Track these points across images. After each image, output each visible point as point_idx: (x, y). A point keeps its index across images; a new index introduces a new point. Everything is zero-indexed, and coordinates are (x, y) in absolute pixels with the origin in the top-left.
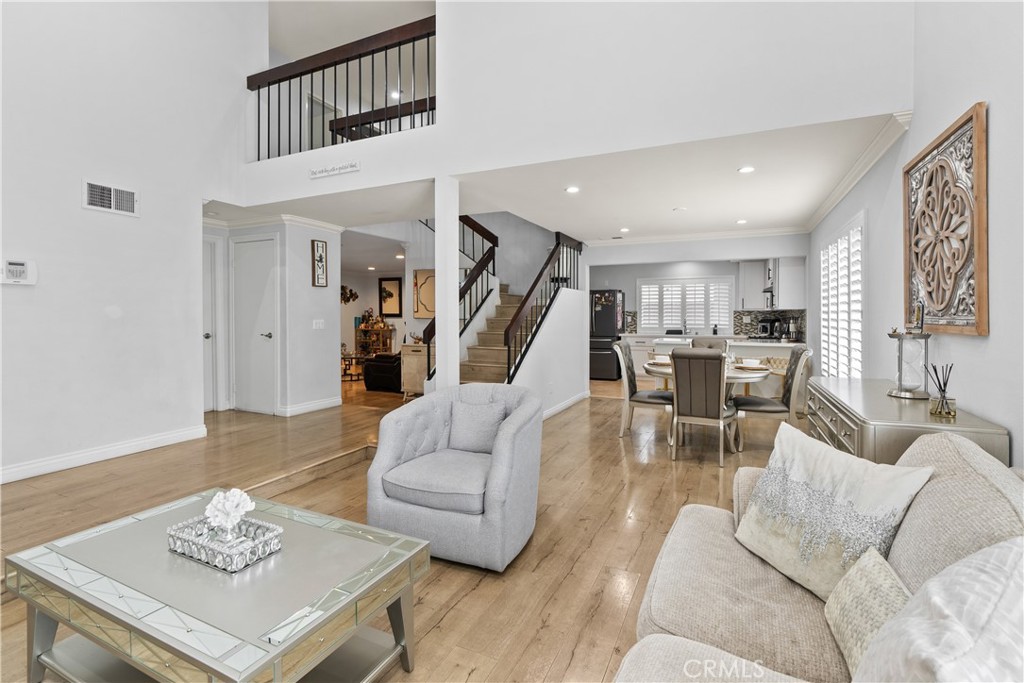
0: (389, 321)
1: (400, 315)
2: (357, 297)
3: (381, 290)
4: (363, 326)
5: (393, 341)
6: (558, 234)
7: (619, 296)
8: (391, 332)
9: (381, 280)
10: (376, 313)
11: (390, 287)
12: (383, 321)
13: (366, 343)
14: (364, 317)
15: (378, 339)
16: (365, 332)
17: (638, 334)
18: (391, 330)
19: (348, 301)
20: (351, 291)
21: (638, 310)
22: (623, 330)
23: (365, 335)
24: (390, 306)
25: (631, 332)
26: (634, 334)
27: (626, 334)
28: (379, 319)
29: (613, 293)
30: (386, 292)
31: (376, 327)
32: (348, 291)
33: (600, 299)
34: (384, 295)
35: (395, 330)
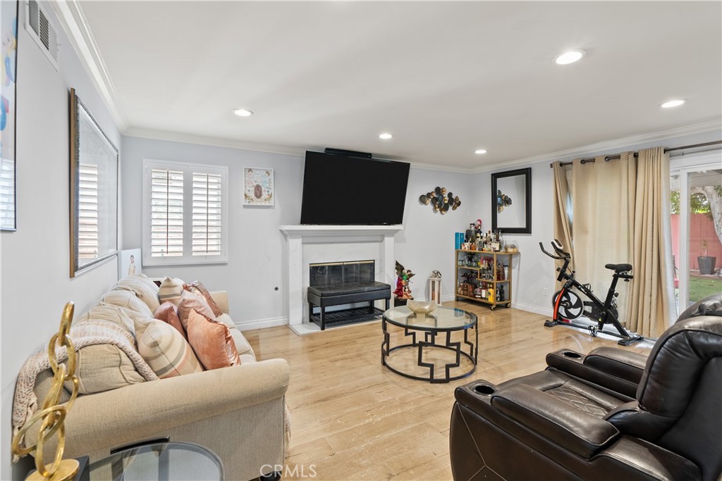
0: (507, 239)
1: (527, 230)
2: (459, 204)
3: (495, 193)
4: (467, 246)
5: (514, 272)
8: (510, 256)
9: (495, 177)
10: (487, 227)
11: (508, 187)
12: (498, 240)
13: (472, 271)
14: (468, 232)
15: (490, 268)
16: (471, 256)
18: (511, 256)
19: (446, 209)
20: (450, 195)
23: (470, 259)
24: (511, 216)
28: (492, 236)
30: (501, 197)
31: (486, 248)
32: (446, 195)
34: (498, 202)
35: (518, 253)
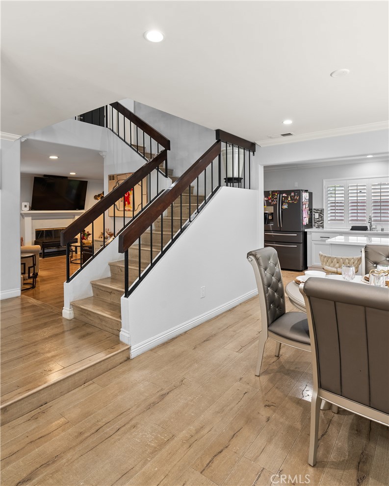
6: (218, 132)
7: (305, 196)
17: (325, 230)
21: (324, 208)
22: (310, 225)
25: (318, 227)
26: (320, 230)
27: (314, 229)
29: (298, 192)
33: (286, 198)
